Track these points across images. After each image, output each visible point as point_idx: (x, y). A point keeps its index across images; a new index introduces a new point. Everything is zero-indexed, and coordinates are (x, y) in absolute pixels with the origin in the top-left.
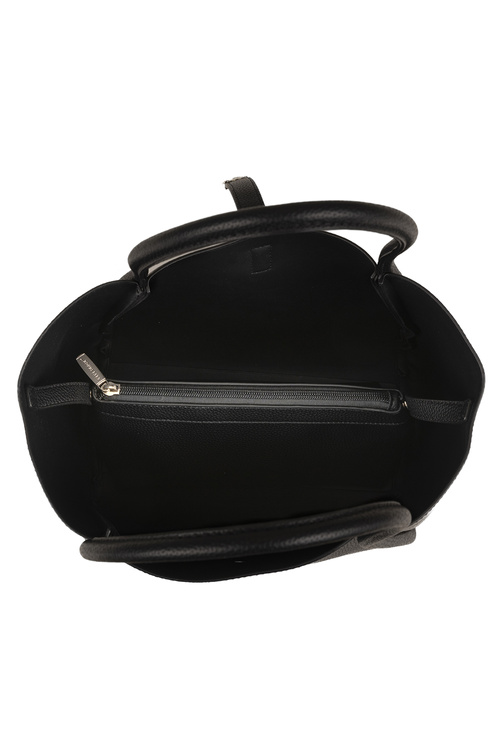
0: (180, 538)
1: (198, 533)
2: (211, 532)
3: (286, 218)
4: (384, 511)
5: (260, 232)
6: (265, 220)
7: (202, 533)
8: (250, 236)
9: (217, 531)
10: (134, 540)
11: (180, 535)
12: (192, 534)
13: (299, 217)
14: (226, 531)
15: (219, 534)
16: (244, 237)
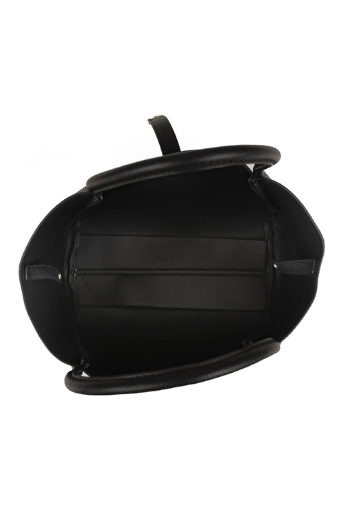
0: (128, 379)
1: (139, 375)
2: (148, 374)
3: (192, 162)
4: (263, 348)
5: (175, 171)
6: (177, 164)
7: (142, 375)
8: (168, 174)
9: (151, 374)
10: (97, 380)
11: (127, 377)
12: (135, 376)
13: (201, 160)
14: (158, 373)
15: (153, 375)
16: (164, 175)
